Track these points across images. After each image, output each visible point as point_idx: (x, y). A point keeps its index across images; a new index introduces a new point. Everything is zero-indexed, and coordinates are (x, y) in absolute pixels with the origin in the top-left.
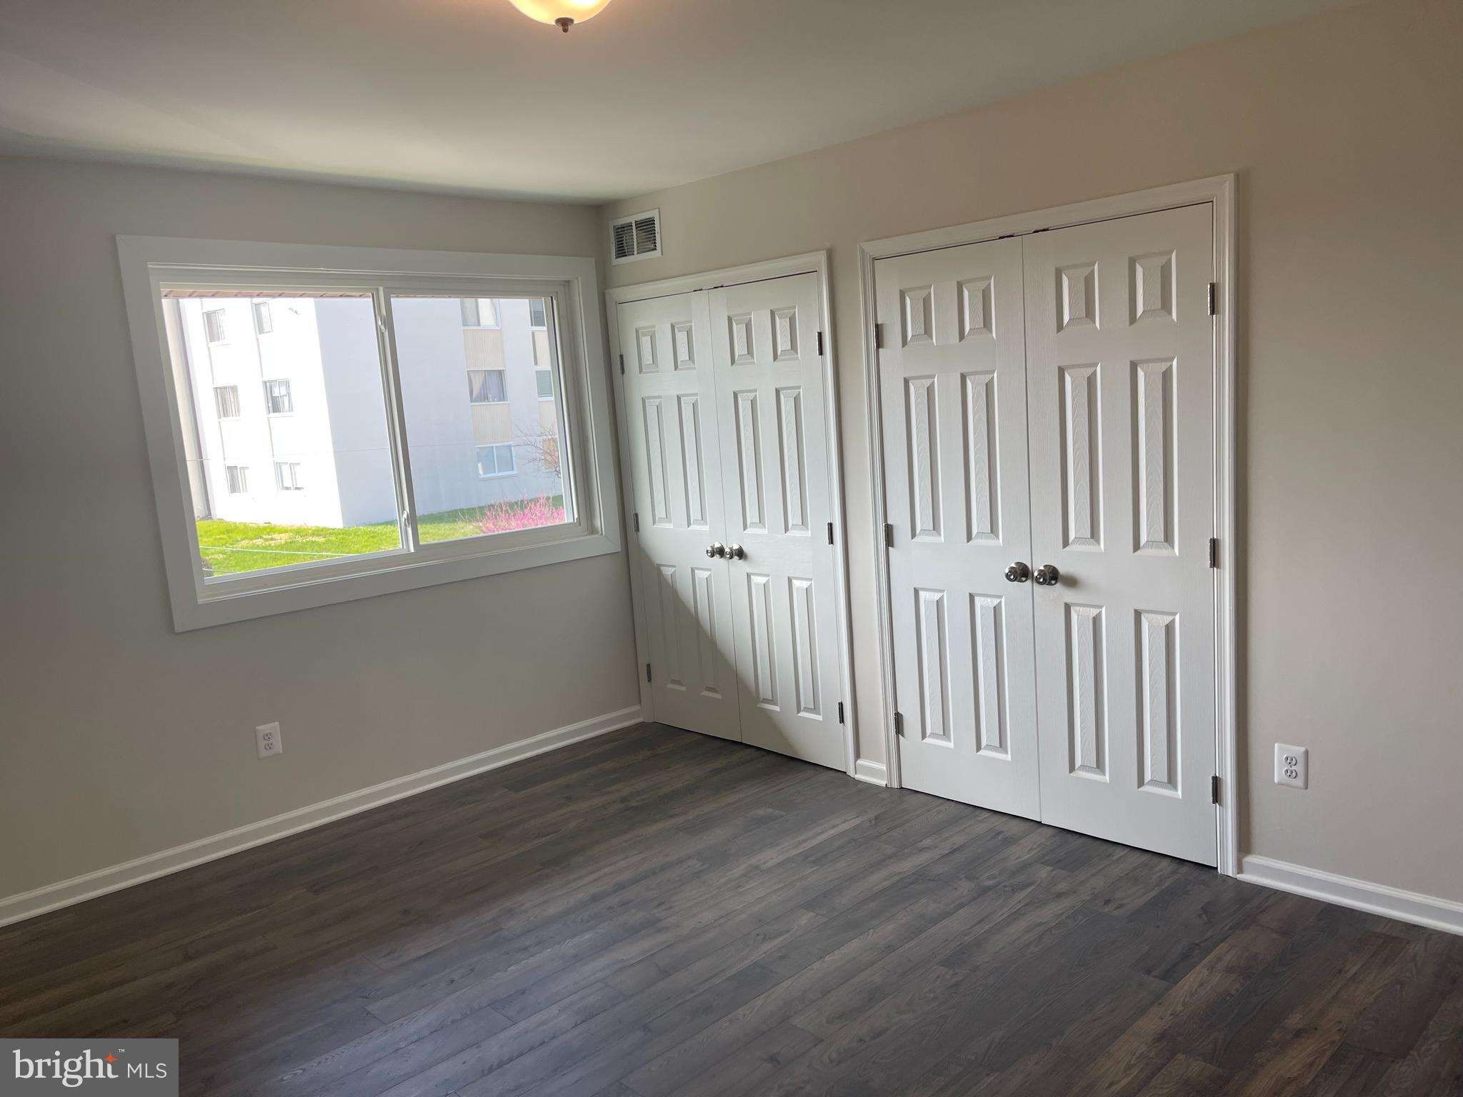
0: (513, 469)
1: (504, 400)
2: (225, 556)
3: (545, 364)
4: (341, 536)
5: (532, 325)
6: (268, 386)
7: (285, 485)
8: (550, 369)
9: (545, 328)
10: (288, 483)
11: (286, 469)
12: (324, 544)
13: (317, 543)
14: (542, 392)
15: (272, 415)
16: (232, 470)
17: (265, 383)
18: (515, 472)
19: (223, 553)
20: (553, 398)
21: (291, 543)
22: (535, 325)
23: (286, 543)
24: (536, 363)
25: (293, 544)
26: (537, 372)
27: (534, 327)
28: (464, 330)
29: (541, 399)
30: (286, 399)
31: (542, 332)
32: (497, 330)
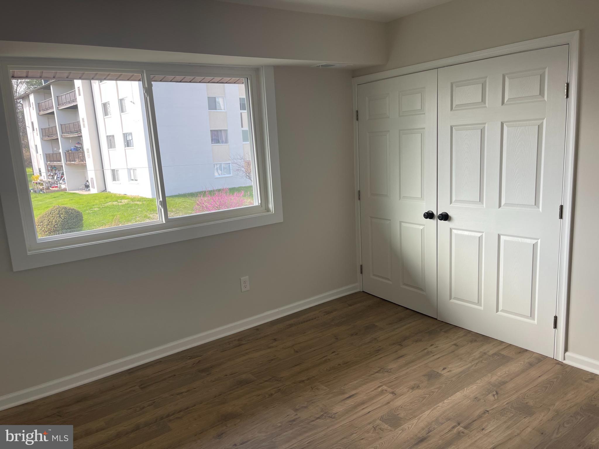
0: (230, 174)
1: (227, 143)
2: (99, 209)
3: (246, 127)
4: (149, 202)
5: (241, 110)
6: (125, 135)
7: (132, 179)
8: (248, 130)
9: (246, 111)
10: (133, 178)
11: (132, 171)
12: (141, 205)
13: (138, 205)
14: (245, 139)
15: (127, 148)
16: (113, 171)
17: (124, 134)
18: (231, 175)
19: (99, 208)
20: (249, 143)
21: (127, 204)
22: (242, 110)
23: (125, 204)
24: (242, 127)
25: (128, 205)
26: (242, 131)
27: (242, 111)
28: (209, 112)
29: (244, 143)
30: (132, 141)
31: (245, 113)
32: (224, 112)
